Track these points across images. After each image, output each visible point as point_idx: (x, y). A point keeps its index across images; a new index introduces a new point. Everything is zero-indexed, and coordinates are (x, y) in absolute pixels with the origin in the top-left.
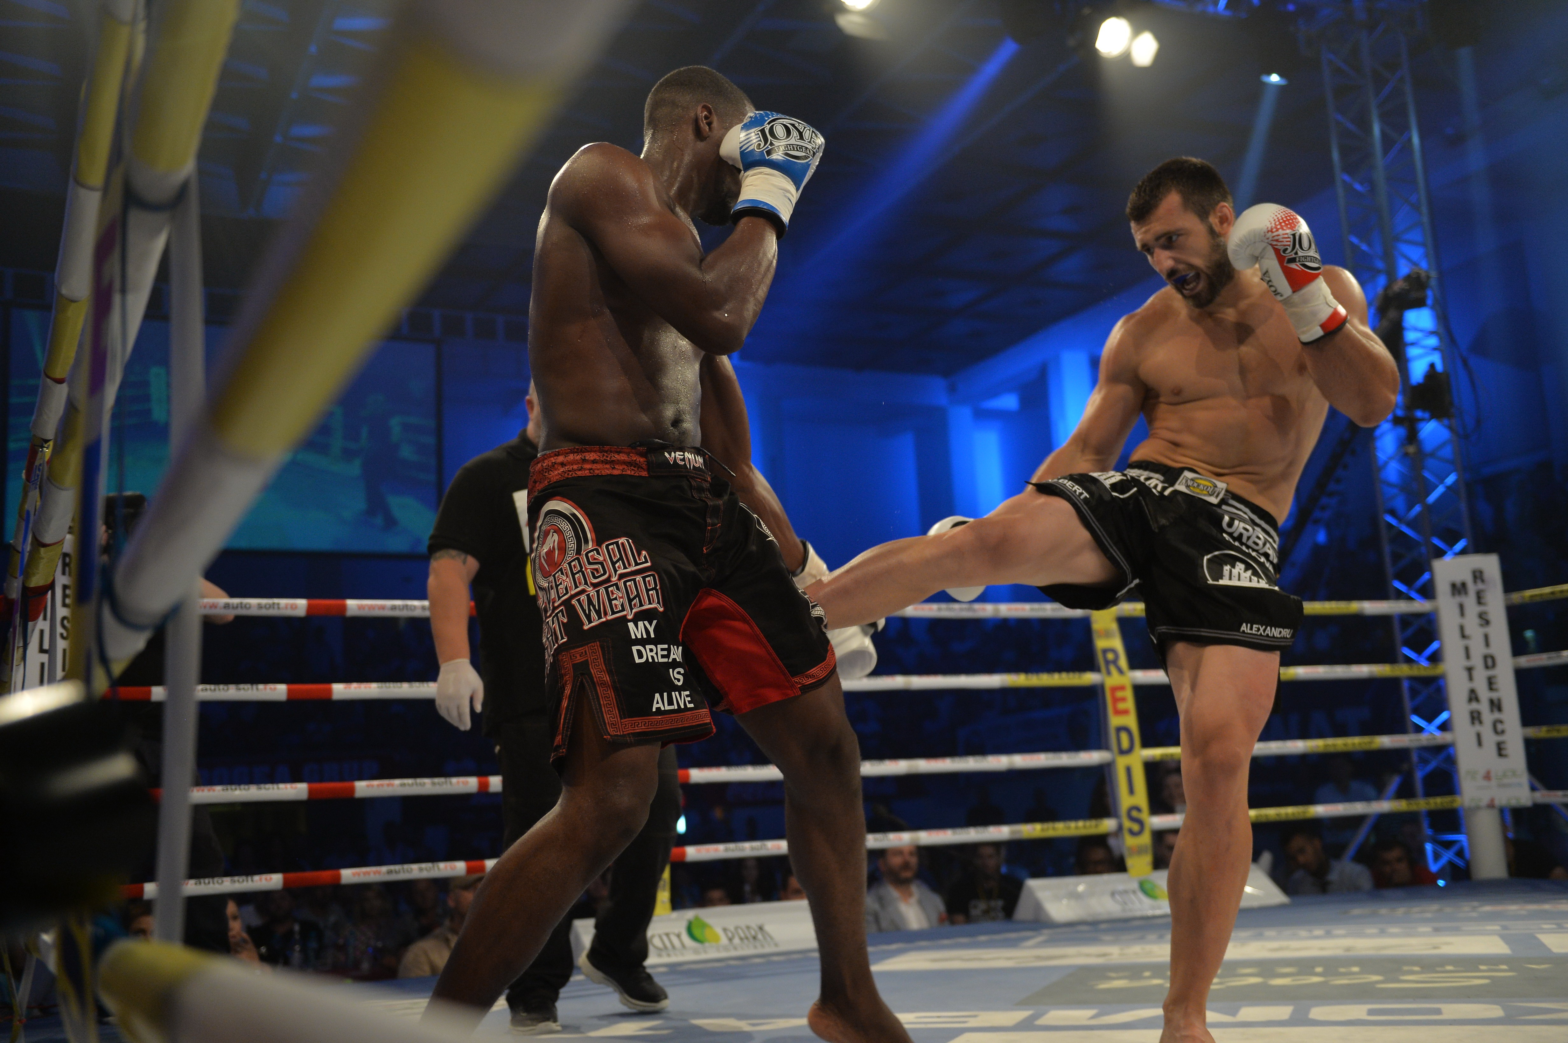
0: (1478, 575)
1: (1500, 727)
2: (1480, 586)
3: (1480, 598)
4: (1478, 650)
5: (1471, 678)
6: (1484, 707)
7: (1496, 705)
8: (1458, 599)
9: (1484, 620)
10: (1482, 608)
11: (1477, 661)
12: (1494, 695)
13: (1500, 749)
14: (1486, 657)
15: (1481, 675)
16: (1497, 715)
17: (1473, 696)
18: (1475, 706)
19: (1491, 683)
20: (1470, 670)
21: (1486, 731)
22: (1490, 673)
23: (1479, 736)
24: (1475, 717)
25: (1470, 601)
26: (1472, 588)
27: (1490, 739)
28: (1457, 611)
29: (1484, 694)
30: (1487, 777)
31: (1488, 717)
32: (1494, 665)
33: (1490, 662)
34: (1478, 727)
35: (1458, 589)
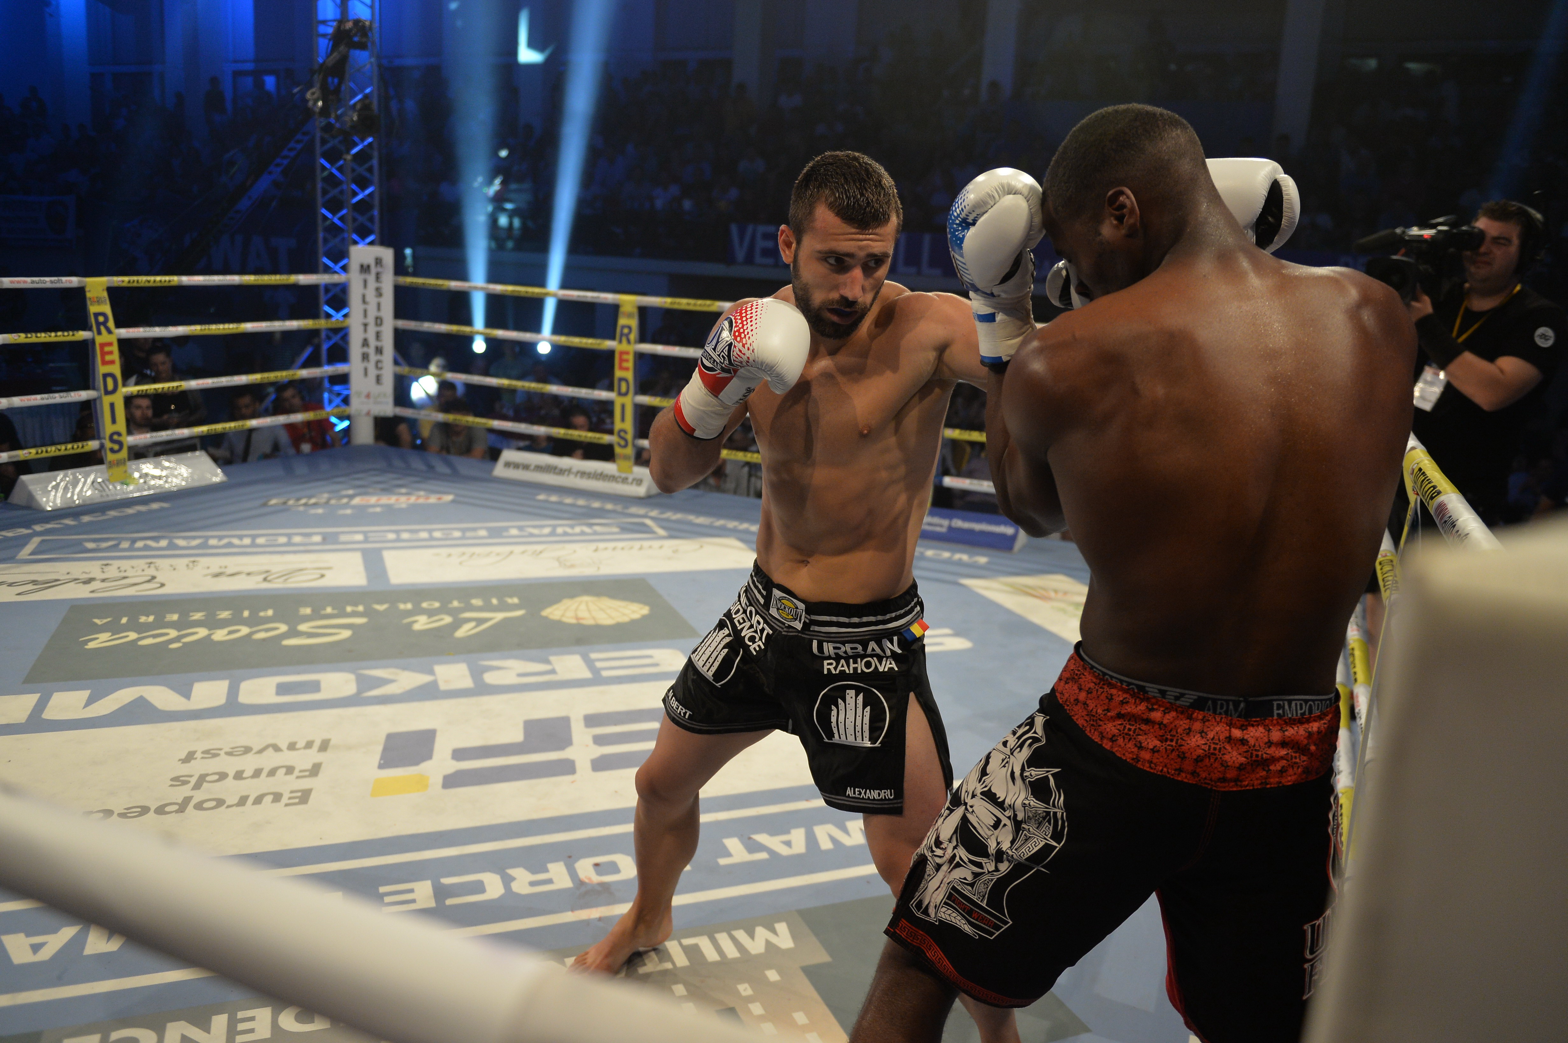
0: (379, 261)
1: (380, 365)
2: (379, 269)
3: (378, 277)
4: (372, 313)
5: (365, 331)
6: (371, 351)
7: (379, 351)
8: (363, 276)
9: (379, 292)
10: (378, 285)
11: (371, 320)
12: (379, 344)
13: (378, 379)
14: (377, 318)
15: (372, 329)
16: (379, 357)
17: (365, 343)
18: (365, 349)
19: (378, 335)
20: (365, 325)
21: (371, 366)
22: (379, 329)
23: (366, 370)
24: (365, 357)
25: (371, 278)
26: (374, 270)
27: (372, 372)
28: (361, 284)
29: (373, 342)
30: (368, 396)
31: (373, 358)
32: (381, 324)
33: (379, 321)
34: (366, 364)
35: (365, 269)
